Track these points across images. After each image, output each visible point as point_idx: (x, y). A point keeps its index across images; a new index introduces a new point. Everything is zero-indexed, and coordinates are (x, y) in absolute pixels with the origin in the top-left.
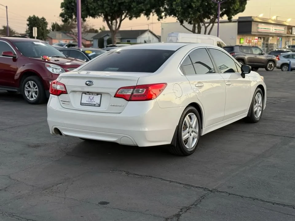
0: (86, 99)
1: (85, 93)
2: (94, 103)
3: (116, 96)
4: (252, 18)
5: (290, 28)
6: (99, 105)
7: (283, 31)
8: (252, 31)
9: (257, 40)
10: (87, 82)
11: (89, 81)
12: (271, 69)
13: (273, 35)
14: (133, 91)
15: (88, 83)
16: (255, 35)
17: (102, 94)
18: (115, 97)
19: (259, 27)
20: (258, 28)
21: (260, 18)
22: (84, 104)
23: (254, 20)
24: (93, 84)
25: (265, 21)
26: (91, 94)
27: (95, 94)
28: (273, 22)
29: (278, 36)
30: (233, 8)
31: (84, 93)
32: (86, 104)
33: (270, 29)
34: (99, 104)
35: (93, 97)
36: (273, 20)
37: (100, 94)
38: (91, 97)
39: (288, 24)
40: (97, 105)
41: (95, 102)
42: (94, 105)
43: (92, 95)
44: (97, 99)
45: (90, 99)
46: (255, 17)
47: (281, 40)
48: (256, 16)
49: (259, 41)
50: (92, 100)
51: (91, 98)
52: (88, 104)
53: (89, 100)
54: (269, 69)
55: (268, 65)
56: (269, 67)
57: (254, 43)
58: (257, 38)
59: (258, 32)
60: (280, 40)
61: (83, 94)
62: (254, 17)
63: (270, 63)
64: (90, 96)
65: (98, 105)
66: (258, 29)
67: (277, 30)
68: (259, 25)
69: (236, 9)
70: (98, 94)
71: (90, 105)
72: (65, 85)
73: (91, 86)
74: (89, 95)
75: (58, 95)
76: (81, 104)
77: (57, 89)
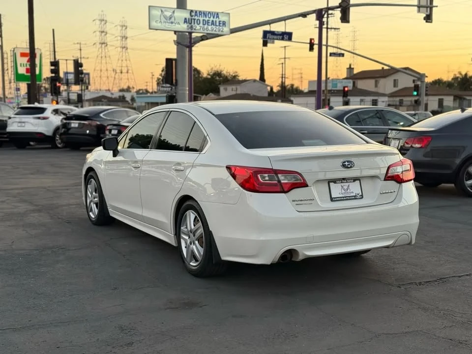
0: (337, 190)
1: (335, 181)
2: (352, 195)
10: (345, 162)
11: (348, 162)
15: (346, 163)
17: (361, 179)
18: (385, 179)
22: (337, 199)
26: (344, 181)
27: (351, 181)
31: (332, 182)
32: (341, 197)
34: (361, 194)
35: (349, 186)
37: (357, 180)
38: (344, 186)
40: (358, 197)
41: (353, 192)
42: (355, 198)
43: (347, 182)
44: (355, 188)
50: (349, 191)
51: (345, 187)
53: (343, 191)
61: (330, 184)
64: (342, 184)
65: (360, 197)
70: (355, 179)
71: (349, 198)
72: (300, 172)
73: (352, 169)
74: (342, 183)
75: (285, 192)
76: (332, 200)
77: (279, 181)
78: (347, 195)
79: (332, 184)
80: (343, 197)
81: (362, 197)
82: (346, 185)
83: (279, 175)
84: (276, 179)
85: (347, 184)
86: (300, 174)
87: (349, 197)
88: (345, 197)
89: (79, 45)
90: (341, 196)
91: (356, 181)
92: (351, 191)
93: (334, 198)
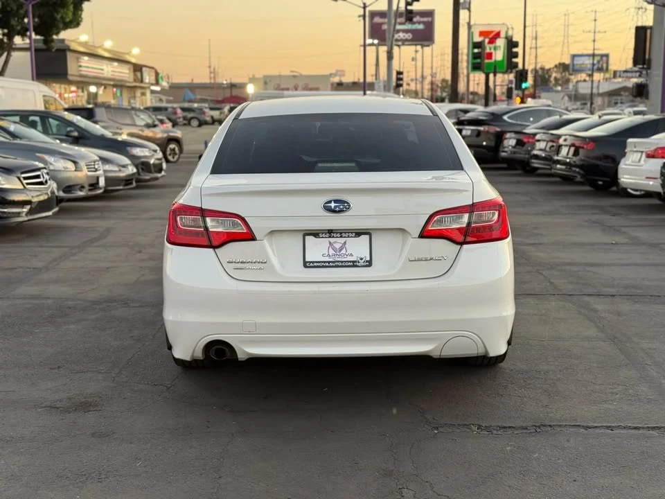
0: (318, 249)
1: (316, 234)
2: (349, 259)
3: (425, 234)
4: (67, 42)
5: (138, 68)
6: (367, 261)
7: (127, 75)
8: (70, 72)
9: (74, 94)
10: (330, 202)
11: (336, 201)
12: (173, 158)
13: (104, 82)
14: (470, 218)
15: (333, 205)
16: (71, 83)
17: (372, 232)
18: (422, 236)
19: (82, 64)
20: (80, 66)
21: (81, 44)
22: (315, 264)
23: (72, 48)
24: (349, 208)
25: (91, 50)
26: (335, 235)
27: (351, 235)
28: (106, 54)
29: (114, 86)
30: (62, 17)
31: (309, 235)
32: (325, 262)
33: (102, 70)
34: (368, 259)
35: (345, 243)
36: (106, 50)
37: (365, 234)
38: (335, 242)
39: (133, 60)
41: (351, 255)
42: (354, 264)
43: (341, 237)
44: (357, 248)
45: (335, 249)
46: (72, 41)
47: (121, 95)
48: (73, 39)
49: (78, 96)
50: (343, 252)
51: (338, 246)
52: (332, 262)
53: (332, 252)
54: (170, 158)
55: (168, 149)
56: (170, 155)
57: (71, 100)
58: (73, 88)
59: (81, 76)
60: (118, 94)
61: (307, 237)
62: (69, 40)
63: (172, 146)
64: (332, 240)
65: (365, 264)
66: (81, 69)
67: (116, 72)
68: (82, 61)
69: (68, 20)
70: (358, 233)
71: (340, 264)
72: (243, 216)
73: (346, 214)
74: (330, 237)
75: (214, 247)
76: (306, 265)
77: (206, 228)
78: (339, 259)
79: (309, 239)
80: (329, 262)
81: (369, 264)
82: (338, 242)
83: (208, 220)
84: (202, 224)
85: (342, 240)
86: (243, 219)
87: (342, 262)
88: (334, 262)
89: (594, 13)
90: (327, 259)
91: (363, 237)
92: (349, 252)
93: (310, 262)
